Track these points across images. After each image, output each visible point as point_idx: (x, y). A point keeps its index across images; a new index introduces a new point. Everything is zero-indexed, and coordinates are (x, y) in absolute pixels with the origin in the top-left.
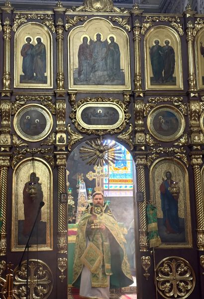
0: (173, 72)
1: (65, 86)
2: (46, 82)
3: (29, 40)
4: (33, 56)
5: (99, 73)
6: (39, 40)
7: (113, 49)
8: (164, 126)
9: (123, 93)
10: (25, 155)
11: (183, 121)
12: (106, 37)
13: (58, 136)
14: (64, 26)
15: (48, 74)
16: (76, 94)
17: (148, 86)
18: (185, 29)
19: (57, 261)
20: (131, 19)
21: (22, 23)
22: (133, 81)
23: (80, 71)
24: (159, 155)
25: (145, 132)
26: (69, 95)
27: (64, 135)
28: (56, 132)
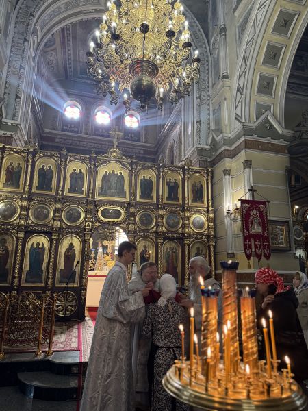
0: (151, 193)
1: (93, 197)
2: (82, 193)
3: (75, 170)
4: (76, 179)
5: (113, 191)
6: (80, 170)
7: (121, 178)
8: (144, 221)
9: (124, 202)
10: (68, 233)
11: (155, 219)
12: (118, 172)
13: (87, 223)
14: (95, 165)
15: (85, 189)
16: (99, 201)
17: (138, 199)
18: (159, 172)
19: (80, 293)
20: (131, 164)
21: (72, 160)
22: (130, 196)
23: (102, 189)
24: (141, 236)
25: (135, 224)
26: (95, 201)
27: (90, 223)
28: (86, 222)
